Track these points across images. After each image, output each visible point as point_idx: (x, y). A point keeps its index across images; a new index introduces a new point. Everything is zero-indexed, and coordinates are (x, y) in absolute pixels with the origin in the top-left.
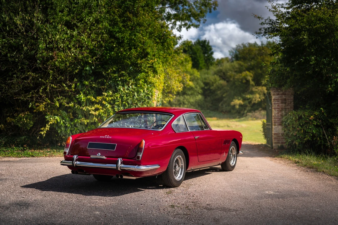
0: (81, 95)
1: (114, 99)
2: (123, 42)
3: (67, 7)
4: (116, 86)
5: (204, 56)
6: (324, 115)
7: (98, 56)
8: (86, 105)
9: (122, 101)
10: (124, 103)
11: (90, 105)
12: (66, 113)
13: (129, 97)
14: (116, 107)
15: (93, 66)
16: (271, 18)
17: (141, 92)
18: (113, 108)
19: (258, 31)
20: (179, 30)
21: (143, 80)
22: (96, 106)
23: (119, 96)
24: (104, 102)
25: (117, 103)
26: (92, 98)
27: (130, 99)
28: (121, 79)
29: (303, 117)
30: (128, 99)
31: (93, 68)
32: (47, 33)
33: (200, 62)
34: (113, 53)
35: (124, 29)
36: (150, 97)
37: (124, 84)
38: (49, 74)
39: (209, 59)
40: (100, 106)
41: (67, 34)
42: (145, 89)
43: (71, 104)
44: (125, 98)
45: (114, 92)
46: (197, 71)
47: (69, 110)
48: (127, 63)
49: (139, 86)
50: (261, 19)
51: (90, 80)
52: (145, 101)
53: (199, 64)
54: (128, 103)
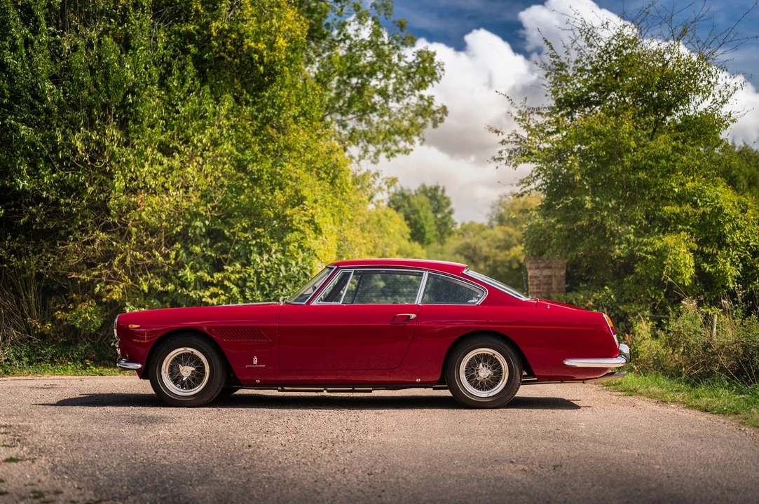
0: (186, 271)
1: (244, 277)
2: (260, 178)
3: (162, 118)
4: (247, 254)
5: (436, 217)
6: (612, 300)
7: (216, 203)
8: (195, 288)
9: (259, 281)
10: (262, 283)
11: (201, 288)
12: (159, 303)
13: (270, 273)
14: (247, 291)
15: (207, 219)
16: (518, 133)
17: (292, 264)
18: (242, 293)
19: (497, 156)
20: (374, 160)
21: (296, 244)
22: (213, 289)
23: (252, 271)
24: (226, 282)
25: (248, 284)
26: (206, 275)
27: (272, 276)
28: (257, 242)
29: (574, 302)
30: (269, 277)
31: (207, 223)
32: (128, 162)
33: (427, 228)
34: (242, 197)
35: (261, 155)
36: (308, 273)
37: (262, 251)
38: (130, 233)
39: (446, 224)
40: (220, 289)
41: (161, 164)
42: (300, 260)
43: (171, 287)
44: (264, 274)
45: (243, 265)
46: (420, 247)
47: (165, 299)
48: (267, 214)
49: (288, 254)
50: (500, 134)
51: (202, 244)
52: (299, 280)
53: (425, 233)
54: (269, 284)
